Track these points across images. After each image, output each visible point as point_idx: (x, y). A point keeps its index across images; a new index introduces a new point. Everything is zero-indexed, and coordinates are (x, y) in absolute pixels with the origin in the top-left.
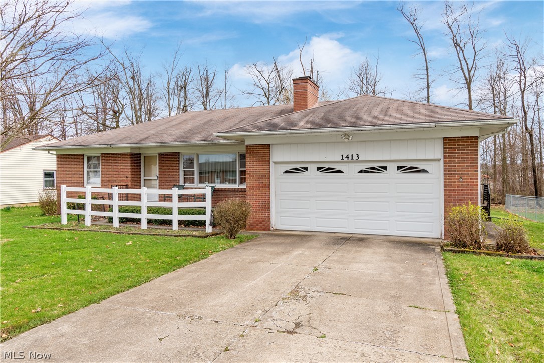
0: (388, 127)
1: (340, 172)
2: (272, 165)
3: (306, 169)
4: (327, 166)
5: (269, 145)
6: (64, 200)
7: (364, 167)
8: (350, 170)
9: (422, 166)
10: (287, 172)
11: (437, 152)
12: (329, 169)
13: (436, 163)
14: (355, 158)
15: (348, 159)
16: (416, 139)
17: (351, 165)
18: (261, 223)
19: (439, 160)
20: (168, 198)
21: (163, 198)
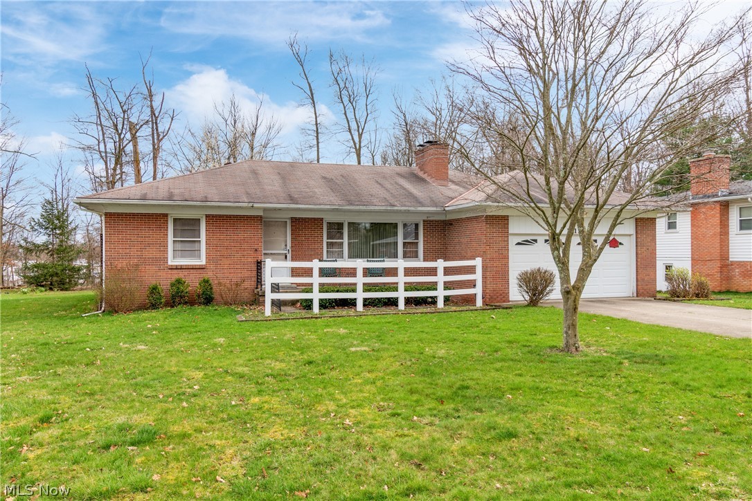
2: (509, 235)
3: (536, 241)
5: (506, 216)
9: (619, 240)
10: (519, 244)
11: (631, 228)
13: (628, 237)
18: (501, 295)
19: (630, 235)
20: (308, 273)
21: (295, 272)
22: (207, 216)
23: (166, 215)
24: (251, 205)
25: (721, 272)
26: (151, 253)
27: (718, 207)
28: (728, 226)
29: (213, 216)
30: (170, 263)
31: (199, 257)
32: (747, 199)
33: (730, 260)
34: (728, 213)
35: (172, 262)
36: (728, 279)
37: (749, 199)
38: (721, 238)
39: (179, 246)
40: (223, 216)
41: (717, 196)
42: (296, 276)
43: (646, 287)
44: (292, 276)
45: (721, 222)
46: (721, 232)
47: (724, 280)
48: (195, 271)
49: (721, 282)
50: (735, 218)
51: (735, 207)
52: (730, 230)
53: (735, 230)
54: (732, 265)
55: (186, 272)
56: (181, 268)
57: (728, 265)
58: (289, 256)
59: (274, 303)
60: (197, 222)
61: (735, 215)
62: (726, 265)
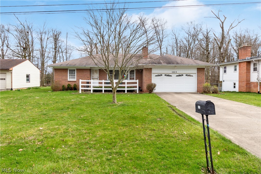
0: (188, 65)
1: (171, 76)
2: (152, 74)
3: (162, 75)
4: (167, 74)
5: (151, 68)
6: (81, 84)
7: (177, 75)
8: (174, 76)
9: (192, 75)
10: (156, 76)
11: (195, 71)
12: (168, 75)
13: (195, 74)
14: (176, 72)
15: (174, 73)
16: (191, 68)
17: (174, 74)
19: (196, 73)
20: (101, 83)
21: (100, 83)
22: (77, 69)
23: (67, 69)
24: (85, 66)
25: (246, 85)
26: (64, 78)
27: (246, 63)
28: (250, 70)
29: (78, 69)
30: (68, 80)
31: (75, 79)
32: (253, 60)
33: (251, 81)
34: (250, 65)
35: (69, 80)
36: (250, 88)
37: (254, 61)
38: (246, 74)
39: (71, 76)
40: (80, 69)
41: (245, 60)
42: (100, 84)
43: (200, 89)
44: (99, 84)
45: (247, 68)
46: (247, 72)
47: (248, 88)
48: (74, 82)
49: (246, 89)
50: (252, 67)
51: (252, 63)
52: (251, 71)
53: (252, 71)
54: (251, 83)
55: (72, 82)
56: (70, 81)
57: (250, 83)
58: (98, 79)
59: (82, 90)
60: (75, 70)
61: (252, 66)
62: (248, 83)
